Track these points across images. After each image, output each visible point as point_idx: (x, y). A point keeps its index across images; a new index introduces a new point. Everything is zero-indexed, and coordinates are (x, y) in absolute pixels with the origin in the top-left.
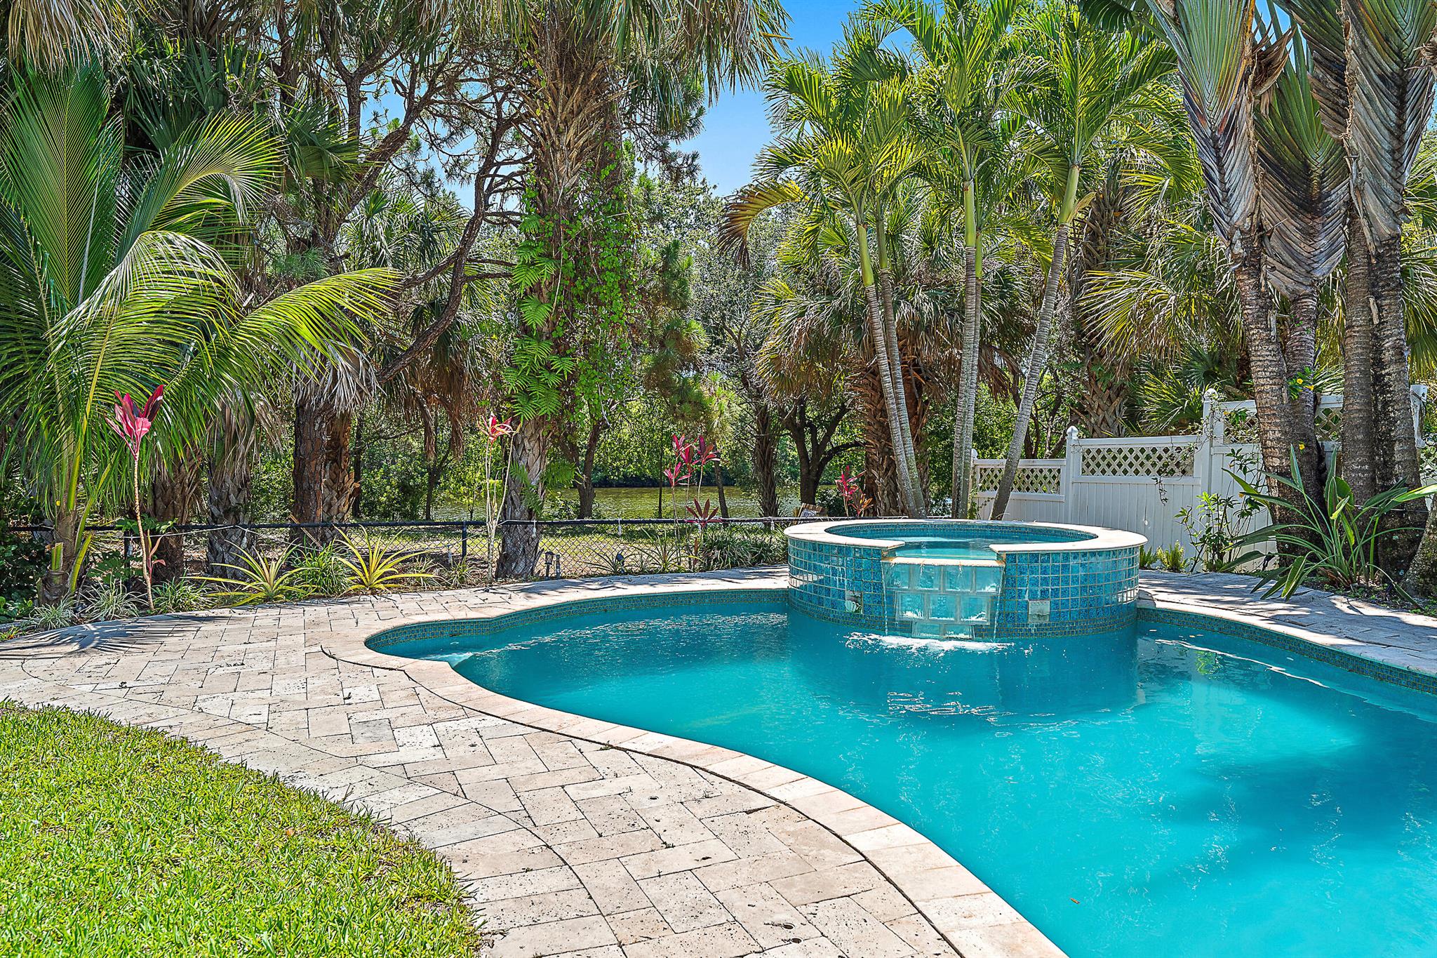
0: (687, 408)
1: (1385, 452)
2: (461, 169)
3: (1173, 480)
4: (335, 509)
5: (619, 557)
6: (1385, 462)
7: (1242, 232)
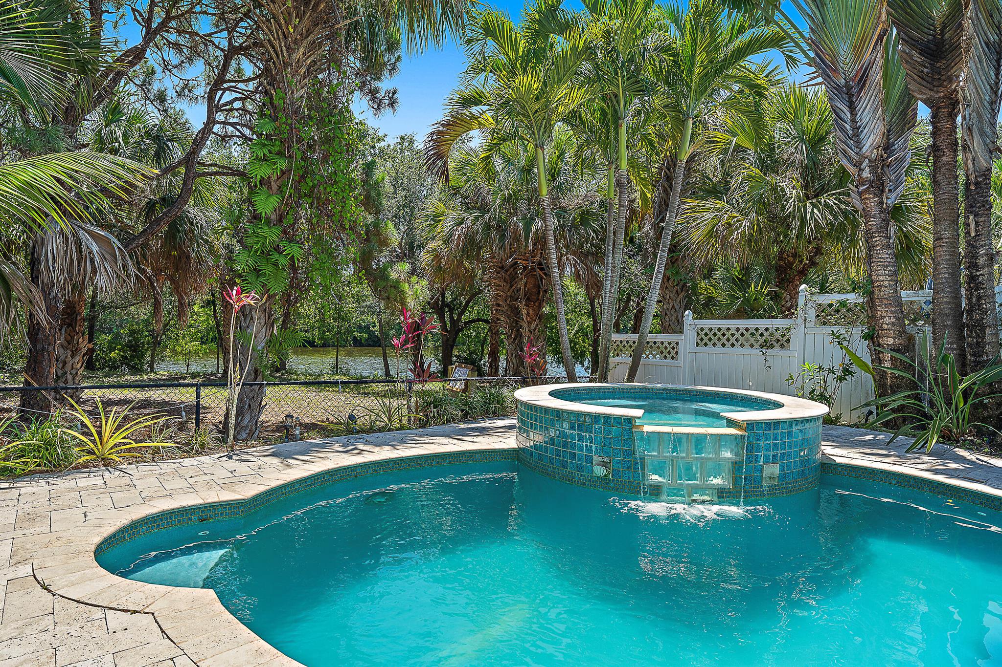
0: (392, 291)
1: (978, 335)
2: (190, 91)
3: (774, 352)
5: (352, 418)
6: (978, 343)
7: (869, 160)
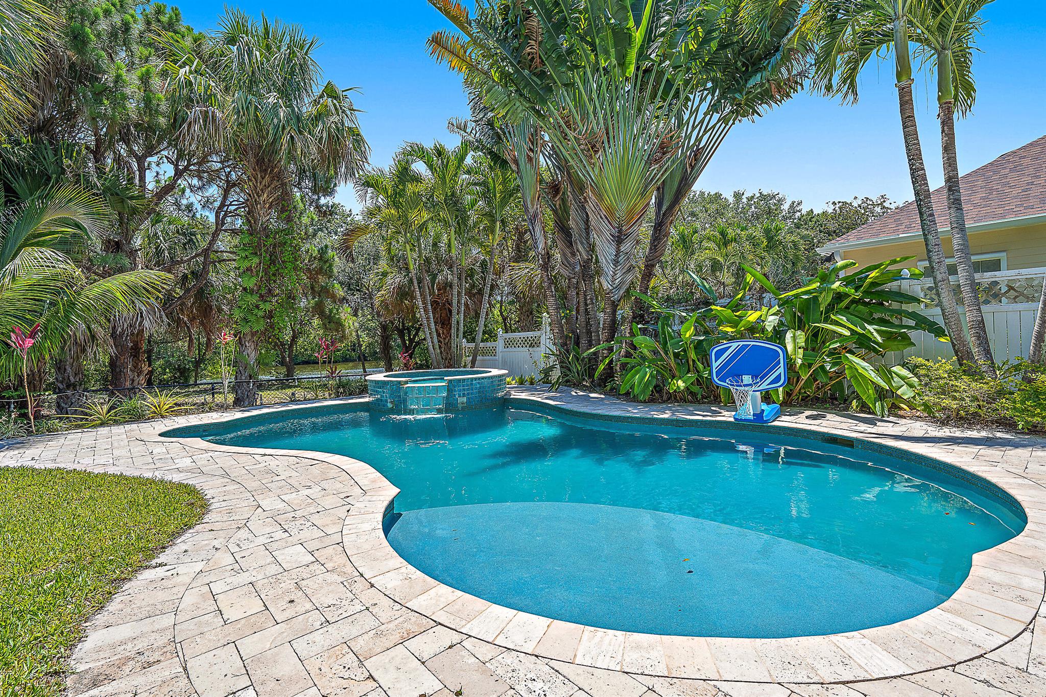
0: (333, 325)
3: (534, 349)
4: (136, 383)
5: (293, 394)
